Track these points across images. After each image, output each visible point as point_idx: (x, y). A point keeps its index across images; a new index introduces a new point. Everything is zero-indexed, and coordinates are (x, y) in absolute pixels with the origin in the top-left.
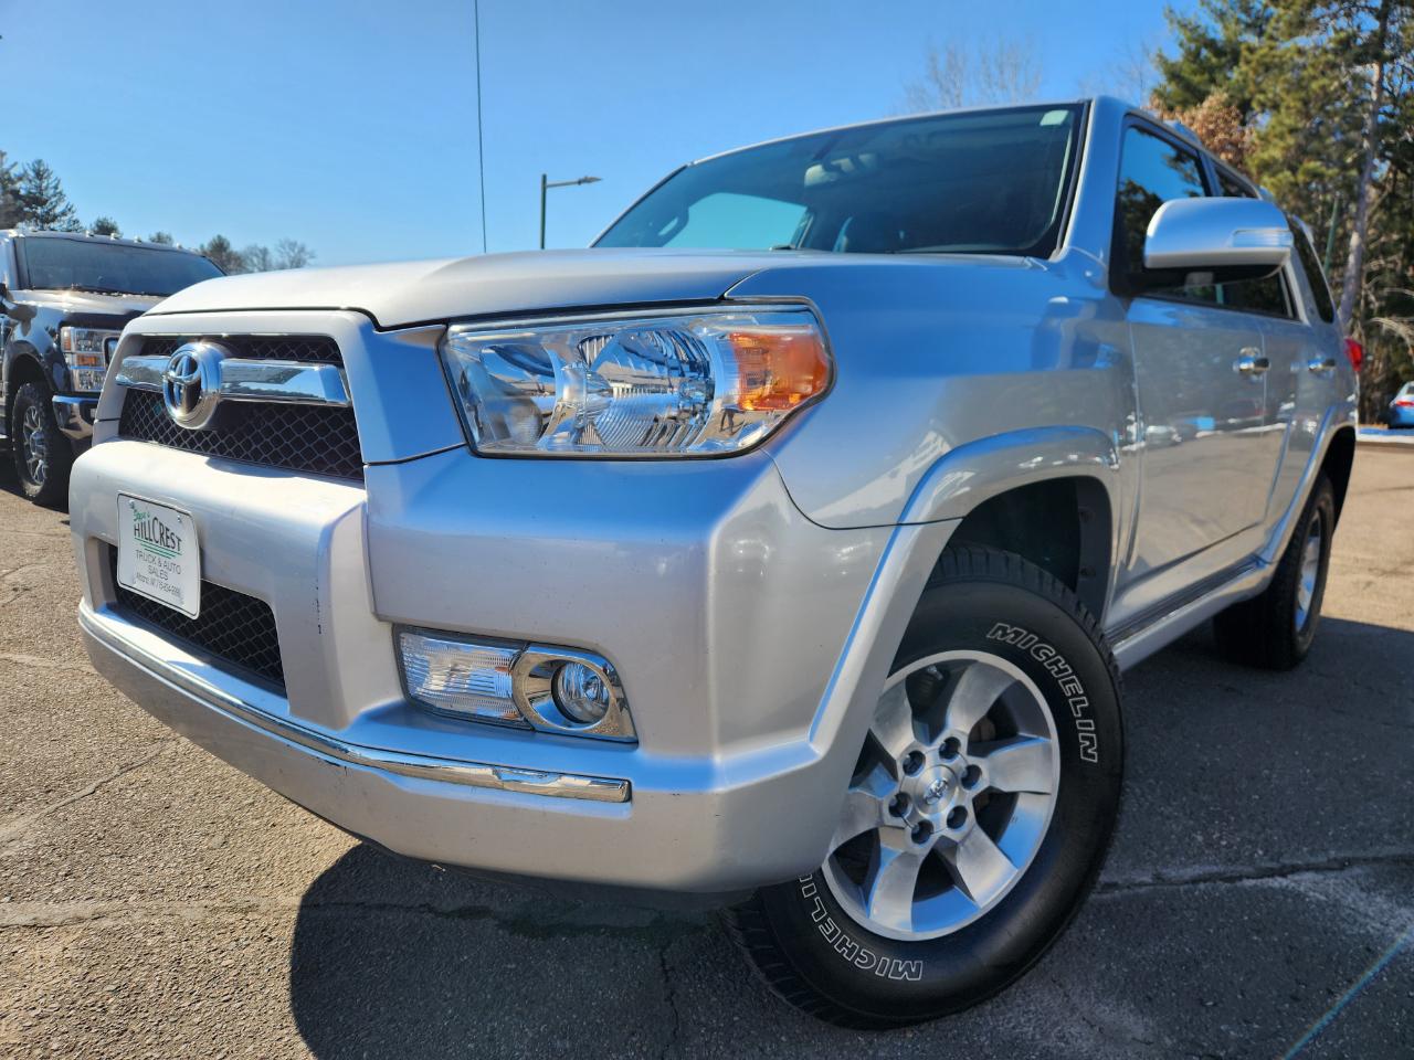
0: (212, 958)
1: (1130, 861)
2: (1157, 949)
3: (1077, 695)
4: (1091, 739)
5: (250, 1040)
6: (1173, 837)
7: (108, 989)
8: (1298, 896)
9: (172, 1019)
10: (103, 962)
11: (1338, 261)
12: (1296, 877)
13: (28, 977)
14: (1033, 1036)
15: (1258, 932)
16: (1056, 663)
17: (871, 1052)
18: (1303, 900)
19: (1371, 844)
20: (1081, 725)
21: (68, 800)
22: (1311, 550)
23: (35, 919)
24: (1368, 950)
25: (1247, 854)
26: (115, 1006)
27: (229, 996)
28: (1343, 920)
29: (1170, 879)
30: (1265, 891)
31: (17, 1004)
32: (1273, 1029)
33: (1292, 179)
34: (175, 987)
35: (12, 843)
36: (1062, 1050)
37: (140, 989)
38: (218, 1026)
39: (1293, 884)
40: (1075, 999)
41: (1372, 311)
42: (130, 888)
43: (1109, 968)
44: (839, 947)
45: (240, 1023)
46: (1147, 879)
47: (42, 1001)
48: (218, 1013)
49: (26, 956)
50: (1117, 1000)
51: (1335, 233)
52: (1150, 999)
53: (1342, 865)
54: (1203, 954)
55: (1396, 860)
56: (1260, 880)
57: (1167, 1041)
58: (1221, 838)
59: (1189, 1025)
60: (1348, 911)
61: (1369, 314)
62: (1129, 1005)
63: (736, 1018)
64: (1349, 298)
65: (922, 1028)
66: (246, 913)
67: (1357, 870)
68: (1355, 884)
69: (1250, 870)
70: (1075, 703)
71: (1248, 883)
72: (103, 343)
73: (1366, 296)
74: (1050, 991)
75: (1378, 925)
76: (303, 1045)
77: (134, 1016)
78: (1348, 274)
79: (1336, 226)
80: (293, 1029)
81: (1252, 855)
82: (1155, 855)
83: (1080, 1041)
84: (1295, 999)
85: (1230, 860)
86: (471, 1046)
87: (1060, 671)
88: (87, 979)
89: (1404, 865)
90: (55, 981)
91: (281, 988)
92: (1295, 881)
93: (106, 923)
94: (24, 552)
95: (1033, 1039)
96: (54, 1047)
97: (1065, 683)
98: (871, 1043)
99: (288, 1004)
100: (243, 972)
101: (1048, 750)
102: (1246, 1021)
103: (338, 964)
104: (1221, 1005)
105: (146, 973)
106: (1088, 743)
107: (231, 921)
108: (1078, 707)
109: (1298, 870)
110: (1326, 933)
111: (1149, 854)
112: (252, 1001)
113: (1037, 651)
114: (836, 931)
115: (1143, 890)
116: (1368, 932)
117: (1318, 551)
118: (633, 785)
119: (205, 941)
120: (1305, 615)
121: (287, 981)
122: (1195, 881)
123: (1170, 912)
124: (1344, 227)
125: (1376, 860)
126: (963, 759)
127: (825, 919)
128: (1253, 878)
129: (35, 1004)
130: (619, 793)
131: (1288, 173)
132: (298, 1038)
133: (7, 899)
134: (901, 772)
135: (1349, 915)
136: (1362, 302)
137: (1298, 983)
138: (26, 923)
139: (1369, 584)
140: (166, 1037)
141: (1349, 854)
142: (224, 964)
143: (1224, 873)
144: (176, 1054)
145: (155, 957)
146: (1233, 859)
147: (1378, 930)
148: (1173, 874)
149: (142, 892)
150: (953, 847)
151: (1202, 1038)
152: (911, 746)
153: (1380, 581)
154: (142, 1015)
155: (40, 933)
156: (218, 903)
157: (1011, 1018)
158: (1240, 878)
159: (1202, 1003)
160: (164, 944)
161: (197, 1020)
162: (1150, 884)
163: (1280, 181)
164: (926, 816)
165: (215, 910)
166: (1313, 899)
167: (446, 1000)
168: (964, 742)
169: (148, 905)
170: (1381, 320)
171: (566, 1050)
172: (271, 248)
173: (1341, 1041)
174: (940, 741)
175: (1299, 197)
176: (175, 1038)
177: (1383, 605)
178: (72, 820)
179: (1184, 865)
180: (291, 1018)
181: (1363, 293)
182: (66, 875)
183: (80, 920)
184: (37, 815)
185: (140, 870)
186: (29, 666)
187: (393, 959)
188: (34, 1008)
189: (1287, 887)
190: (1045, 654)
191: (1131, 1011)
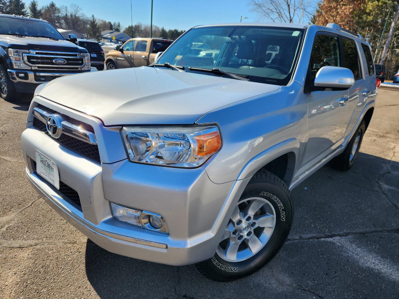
0: (66, 258)
1: (295, 232)
2: (296, 259)
3: (281, 206)
4: (284, 216)
5: (76, 282)
6: (306, 225)
7: (40, 266)
8: (334, 244)
9: (57, 275)
10: (38, 258)
11: (387, 31)
12: (334, 238)
13: (20, 263)
14: (263, 283)
15: (322, 254)
16: (276, 199)
17: (224, 287)
18: (335, 245)
19: (355, 229)
20: (282, 213)
21: (25, 207)
22: (357, 139)
23: (20, 245)
24: (347, 260)
25: (324, 231)
26: (42, 271)
27: (70, 269)
28: (343, 251)
29: (303, 238)
30: (326, 242)
31: (18, 271)
32: (320, 283)
33: (378, 4)
34: (57, 266)
35: (11, 222)
36: (269, 287)
37: (48, 266)
38: (68, 277)
39: (333, 240)
40: (274, 273)
41: (394, 47)
42: (43, 236)
43: (284, 264)
44: (218, 266)
45: (74, 277)
46: (298, 238)
47: (24, 269)
48: (68, 274)
49: (19, 256)
50: (284, 273)
51: (388, 22)
52: (292, 273)
53: (346, 235)
54: (307, 261)
55: (361, 233)
56: (325, 239)
57: (294, 285)
58: (318, 226)
59: (300, 281)
60: (345, 249)
61: (393, 48)
62: (287, 275)
63: (193, 277)
64: (389, 42)
65: (237, 281)
66: (73, 244)
67: (350, 236)
68: (349, 241)
69: (323, 235)
70: (280, 208)
71: (322, 239)
72: (21, 54)
73: (394, 42)
74: (269, 271)
75: (351, 253)
76: (89, 283)
77: (47, 274)
78: (389, 35)
79: (388, 20)
80: (87, 278)
81: (325, 231)
82: (301, 230)
83: (274, 285)
84: (327, 274)
85: (319, 232)
86: (130, 284)
87: (277, 201)
88: (35, 264)
89: (362, 235)
90: (27, 264)
91: (83, 267)
92: (334, 239)
93: (38, 247)
94: (4, 119)
95: (263, 284)
96: (29, 283)
97: (278, 204)
98: (225, 284)
99: (85, 271)
100: (73, 262)
101: (273, 218)
102: (314, 280)
103: (97, 260)
104: (309, 276)
105: (49, 262)
106: (283, 217)
107: (70, 246)
108: (281, 209)
109: (335, 236)
110: (338, 255)
111: (299, 230)
112: (76, 270)
113: (272, 197)
114: (217, 262)
115: (296, 241)
116: (349, 255)
117: (359, 139)
118: (168, 245)
119: (63, 253)
120: (353, 156)
121: (84, 265)
122: (309, 239)
123: (301, 247)
124: (390, 20)
125: (355, 233)
126: (252, 221)
127: (215, 260)
128: (324, 238)
129: (23, 270)
130: (165, 246)
131: (377, 2)
132: (88, 281)
133: (12, 239)
134: (236, 225)
135: (345, 250)
136: (392, 44)
137: (329, 270)
138: (18, 246)
139: (375, 140)
140: (56, 280)
141: (349, 231)
142: (69, 259)
143: (317, 236)
144: (58, 285)
145: (51, 257)
146: (320, 232)
147: (351, 255)
148: (305, 236)
149: (47, 237)
150: (248, 240)
151: (303, 284)
152: (239, 219)
153: (378, 139)
154: (49, 274)
155: (22, 250)
156: (66, 241)
157: (258, 278)
158: (320, 238)
159: (304, 274)
160: (53, 253)
161: (63, 276)
162: (298, 239)
163: (374, 4)
164: (242, 234)
165: (66, 243)
166: (337, 245)
167: (124, 271)
168: (252, 217)
169: (48, 241)
170: (396, 49)
171: (152, 285)
172: (68, 7)
173: (335, 286)
174: (246, 217)
175: (379, 10)
176: (58, 281)
177: (377, 148)
178: (27, 214)
179: (307, 234)
180: (86, 275)
181: (393, 41)
182: (27, 232)
183: (32, 246)
184: (17, 212)
185: (46, 230)
186: (10, 161)
187: (111, 258)
188: (23, 272)
189: (332, 241)
190: (274, 198)
191: (287, 276)
